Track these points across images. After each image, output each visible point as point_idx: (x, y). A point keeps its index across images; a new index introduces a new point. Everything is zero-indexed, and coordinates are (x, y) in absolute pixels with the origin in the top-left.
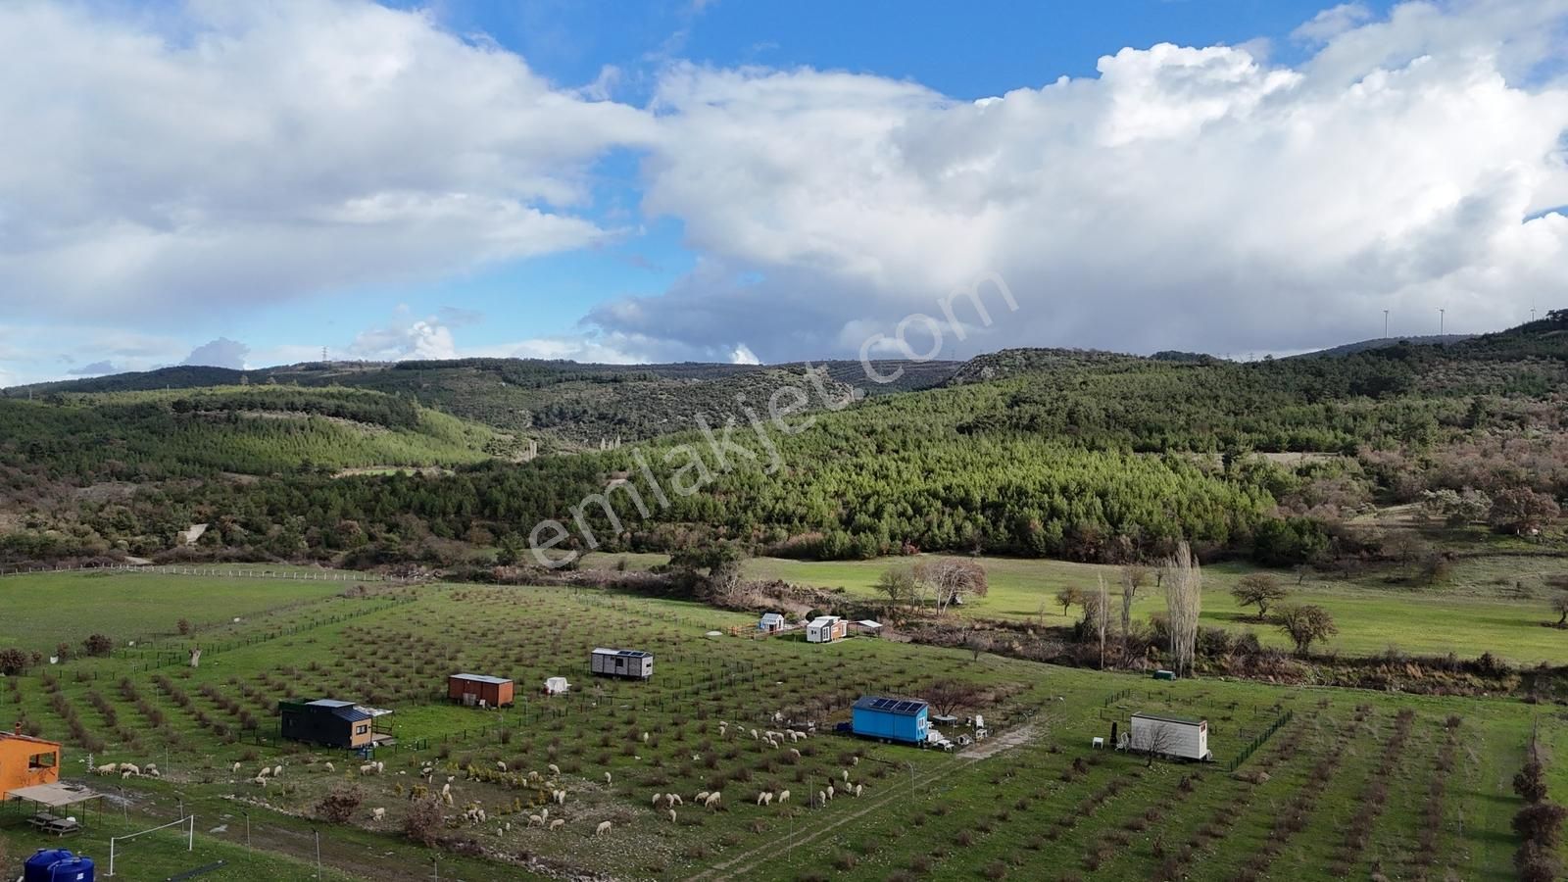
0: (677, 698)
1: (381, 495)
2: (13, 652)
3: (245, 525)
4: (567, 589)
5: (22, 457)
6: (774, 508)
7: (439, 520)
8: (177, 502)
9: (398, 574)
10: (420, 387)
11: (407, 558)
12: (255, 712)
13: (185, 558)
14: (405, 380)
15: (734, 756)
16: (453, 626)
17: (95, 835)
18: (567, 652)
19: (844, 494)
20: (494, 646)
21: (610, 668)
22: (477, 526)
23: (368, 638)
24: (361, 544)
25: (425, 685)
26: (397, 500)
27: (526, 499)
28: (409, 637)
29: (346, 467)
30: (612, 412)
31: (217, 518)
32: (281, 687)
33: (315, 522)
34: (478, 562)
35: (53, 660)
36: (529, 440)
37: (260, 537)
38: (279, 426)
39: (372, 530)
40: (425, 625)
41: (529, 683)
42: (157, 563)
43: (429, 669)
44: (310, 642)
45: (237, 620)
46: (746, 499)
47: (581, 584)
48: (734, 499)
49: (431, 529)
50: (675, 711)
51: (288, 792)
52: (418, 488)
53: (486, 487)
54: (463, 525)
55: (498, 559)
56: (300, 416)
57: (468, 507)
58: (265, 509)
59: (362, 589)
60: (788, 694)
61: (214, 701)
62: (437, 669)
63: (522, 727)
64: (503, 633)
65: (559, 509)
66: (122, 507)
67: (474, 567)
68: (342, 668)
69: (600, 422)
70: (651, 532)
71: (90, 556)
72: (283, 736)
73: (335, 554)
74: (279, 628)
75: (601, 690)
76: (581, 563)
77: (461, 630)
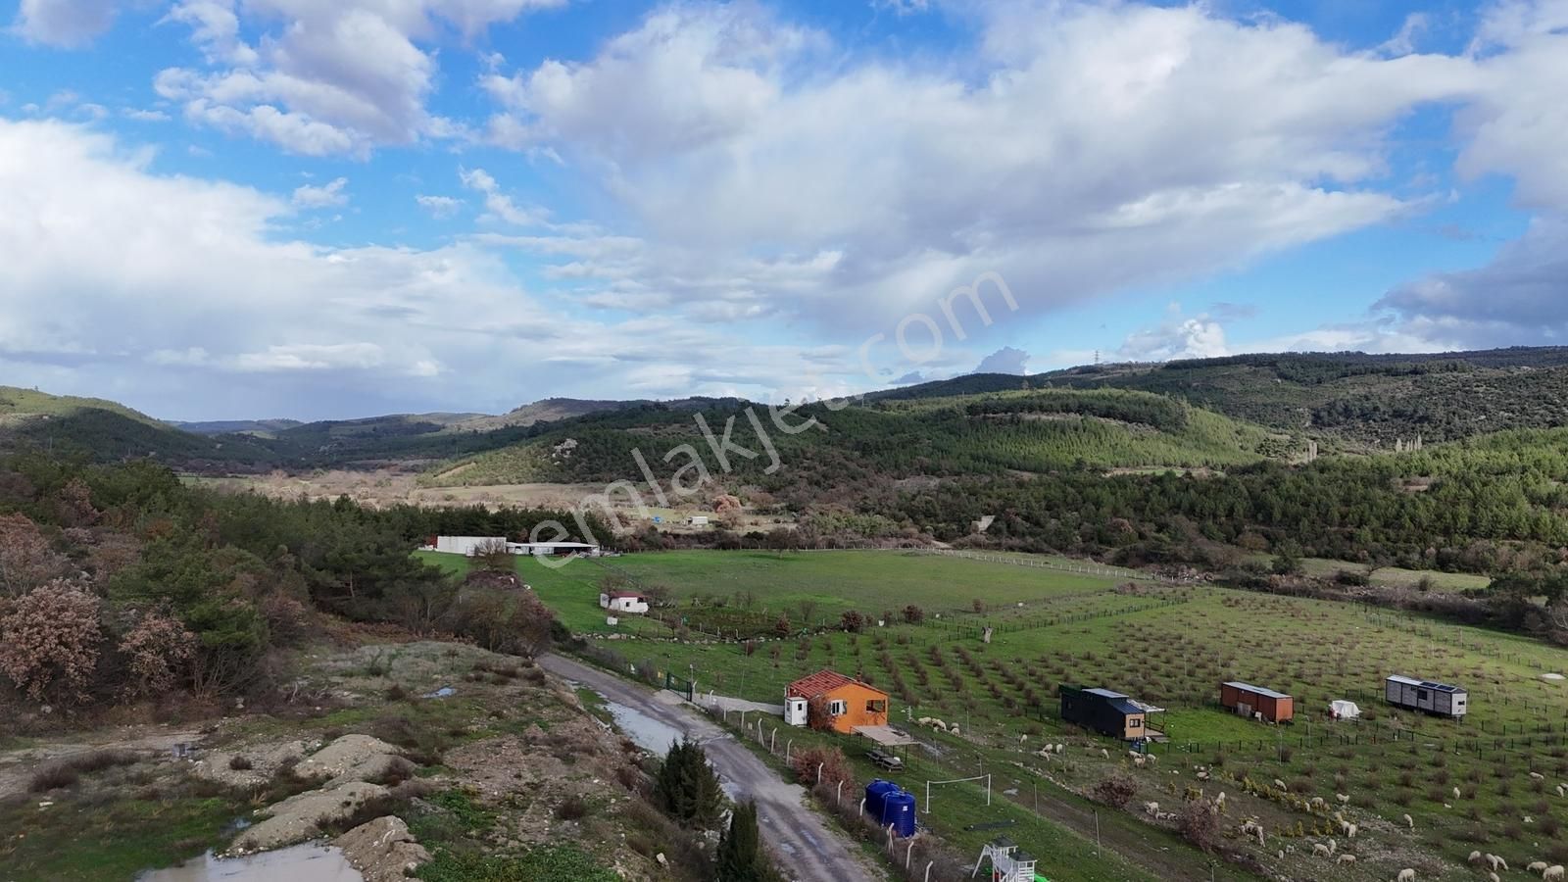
0: (1500, 746)
1: (1151, 495)
2: (854, 614)
3: (1026, 519)
4: (1355, 607)
5: (857, 453)
7: (1210, 523)
8: (970, 494)
9: (1168, 575)
10: (1189, 386)
11: (1177, 559)
12: (1038, 692)
13: (977, 545)
14: (1174, 380)
16: (1225, 632)
17: (914, 776)
18: (1355, 675)
20: (1271, 658)
21: (1411, 700)
22: (1250, 531)
23: (1139, 635)
24: (1132, 541)
25: (1197, 688)
26: (1166, 500)
27: (1306, 504)
28: (1180, 638)
29: (1117, 467)
30: (1411, 409)
31: (1003, 511)
32: (1060, 672)
33: (1088, 519)
34: (1251, 568)
35: (881, 623)
36: (1309, 440)
37: (1039, 530)
38: (1056, 426)
39: (1142, 529)
40: (1196, 628)
41: (1310, 702)
42: (955, 547)
43: (1200, 673)
44: (1085, 632)
45: (1021, 605)
47: (1372, 601)
49: (1202, 531)
50: (1498, 760)
51: (1068, 770)
52: (1187, 489)
53: (1259, 490)
54: (1234, 529)
55: (1273, 567)
56: (1074, 418)
58: (1043, 504)
59: (1132, 586)
61: (1004, 675)
62: (1210, 674)
63: (1304, 748)
64: (1280, 645)
65: (1343, 517)
66: (929, 498)
67: (1245, 574)
68: (1114, 661)
69: (1395, 420)
70: (1464, 548)
71: (906, 537)
72: (1063, 718)
73: (1107, 550)
74: (1057, 616)
75: (1399, 722)
76: (1371, 578)
77: (1234, 637)
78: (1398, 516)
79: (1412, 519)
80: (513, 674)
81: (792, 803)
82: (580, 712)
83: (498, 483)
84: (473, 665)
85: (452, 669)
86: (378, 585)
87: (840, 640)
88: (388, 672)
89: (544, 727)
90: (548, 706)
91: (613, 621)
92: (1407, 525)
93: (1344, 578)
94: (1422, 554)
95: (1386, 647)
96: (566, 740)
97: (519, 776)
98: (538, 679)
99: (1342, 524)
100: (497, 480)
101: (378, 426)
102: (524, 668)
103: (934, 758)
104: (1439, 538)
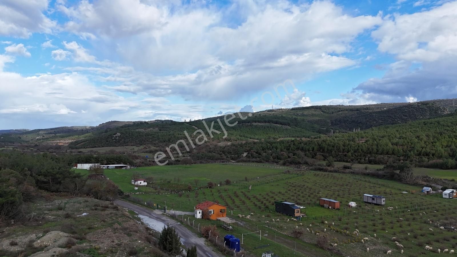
0: (396, 213)
1: (291, 145)
2: (211, 183)
3: (256, 153)
4: (349, 175)
6: (421, 151)
7: (307, 152)
8: (241, 146)
9: (297, 167)
10: (298, 115)
11: (299, 163)
12: (268, 204)
13: (243, 161)
14: (294, 113)
15: (424, 235)
16: (316, 184)
17: (237, 232)
18: (353, 194)
19: (451, 146)
20: (330, 191)
21: (370, 201)
22: (319, 155)
23: (292, 185)
24: (286, 158)
25: (312, 200)
26: (295, 147)
27: (333, 147)
28: (304, 186)
29: (280, 138)
30: (357, 120)
31: (250, 151)
32: (273, 197)
33: (274, 152)
34: (320, 165)
35: (219, 185)
36: (331, 129)
37: (260, 156)
38: (262, 127)
39: (289, 155)
40: (308, 183)
41: (344, 203)
42: (237, 162)
43: (312, 196)
44: (277, 185)
45: (258, 178)
46: (410, 148)
47: (353, 173)
48: (405, 147)
49: (306, 155)
50: (397, 217)
51: (281, 227)
52: (301, 143)
53: (321, 143)
54: (314, 154)
55: (326, 164)
56: (267, 124)
57: (316, 148)
58: (261, 148)
59: (288, 171)
60: (440, 216)
61: (257, 199)
62: (314, 196)
63: (344, 216)
64: (332, 187)
65: (343, 150)
66: (229, 148)
67: (319, 167)
68: (287, 193)
69: (353, 123)
70: (376, 157)
71: (223, 160)
72: (276, 211)
73: (280, 161)
74: (269, 181)
75: (368, 207)
76: (352, 167)
77: (319, 185)
78: (358, 149)
79: (362, 150)
80: (107, 207)
81: (202, 244)
82: (131, 218)
83: (95, 147)
84: (94, 205)
85: (87, 206)
86: (59, 180)
87: (207, 191)
88: (64, 208)
89: (120, 224)
90: (120, 217)
91: (136, 188)
92: (360, 152)
93: (345, 167)
94: (365, 160)
95: (360, 186)
96: (127, 228)
97: (113, 242)
98: (116, 208)
99: (343, 152)
100: (95, 146)
101: (56, 130)
102: (111, 205)
103: (242, 226)
104: (369, 155)
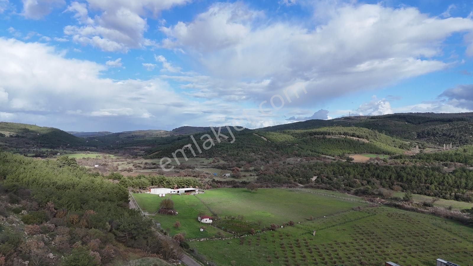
1: (365, 171)
3: (327, 177)
5: (276, 149)
7: (383, 181)
8: (310, 168)
11: (373, 194)
14: (374, 123)
22: (396, 184)
24: (359, 186)
25: (378, 259)
26: (370, 173)
27: (414, 176)
30: (449, 133)
31: (320, 174)
33: (346, 179)
34: (396, 199)
37: (331, 181)
38: (337, 140)
39: (363, 183)
42: (305, 187)
43: (379, 251)
44: (344, 230)
45: (325, 216)
53: (399, 170)
55: (404, 198)
58: (332, 173)
59: (359, 208)
65: (426, 180)
67: (395, 202)
69: (443, 137)
70: (463, 193)
73: (352, 189)
74: (335, 222)
78: (443, 182)
92: (445, 184)
93: (426, 204)
95: (438, 238)
99: (426, 183)
104: (456, 189)
